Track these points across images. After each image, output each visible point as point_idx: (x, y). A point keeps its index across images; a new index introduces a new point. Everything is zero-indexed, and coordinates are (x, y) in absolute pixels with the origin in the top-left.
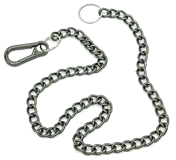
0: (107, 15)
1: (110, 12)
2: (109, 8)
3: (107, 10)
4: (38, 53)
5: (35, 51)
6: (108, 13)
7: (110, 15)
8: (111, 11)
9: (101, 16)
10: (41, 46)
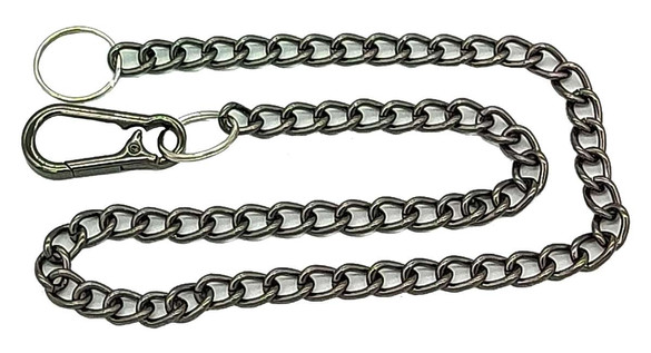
0: (142, 64)
1: (150, 53)
2: (142, 39)
3: (138, 49)
4: (141, 155)
5: (134, 146)
6: (144, 58)
7: (151, 62)
8: (153, 48)
9: (118, 72)
10: (162, 134)
